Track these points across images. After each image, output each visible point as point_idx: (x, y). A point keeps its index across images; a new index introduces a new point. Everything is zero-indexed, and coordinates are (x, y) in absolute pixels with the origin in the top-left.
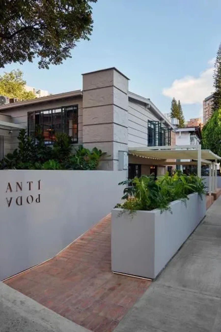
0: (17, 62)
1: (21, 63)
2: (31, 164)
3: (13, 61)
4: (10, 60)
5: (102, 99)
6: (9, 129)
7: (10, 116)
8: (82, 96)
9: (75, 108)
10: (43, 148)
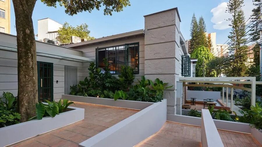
0: (87, 11)
1: (90, 12)
2: (100, 91)
3: (84, 10)
4: (82, 9)
5: (163, 37)
6: (81, 61)
7: (82, 52)
8: (144, 34)
9: (136, 45)
10: (110, 77)
